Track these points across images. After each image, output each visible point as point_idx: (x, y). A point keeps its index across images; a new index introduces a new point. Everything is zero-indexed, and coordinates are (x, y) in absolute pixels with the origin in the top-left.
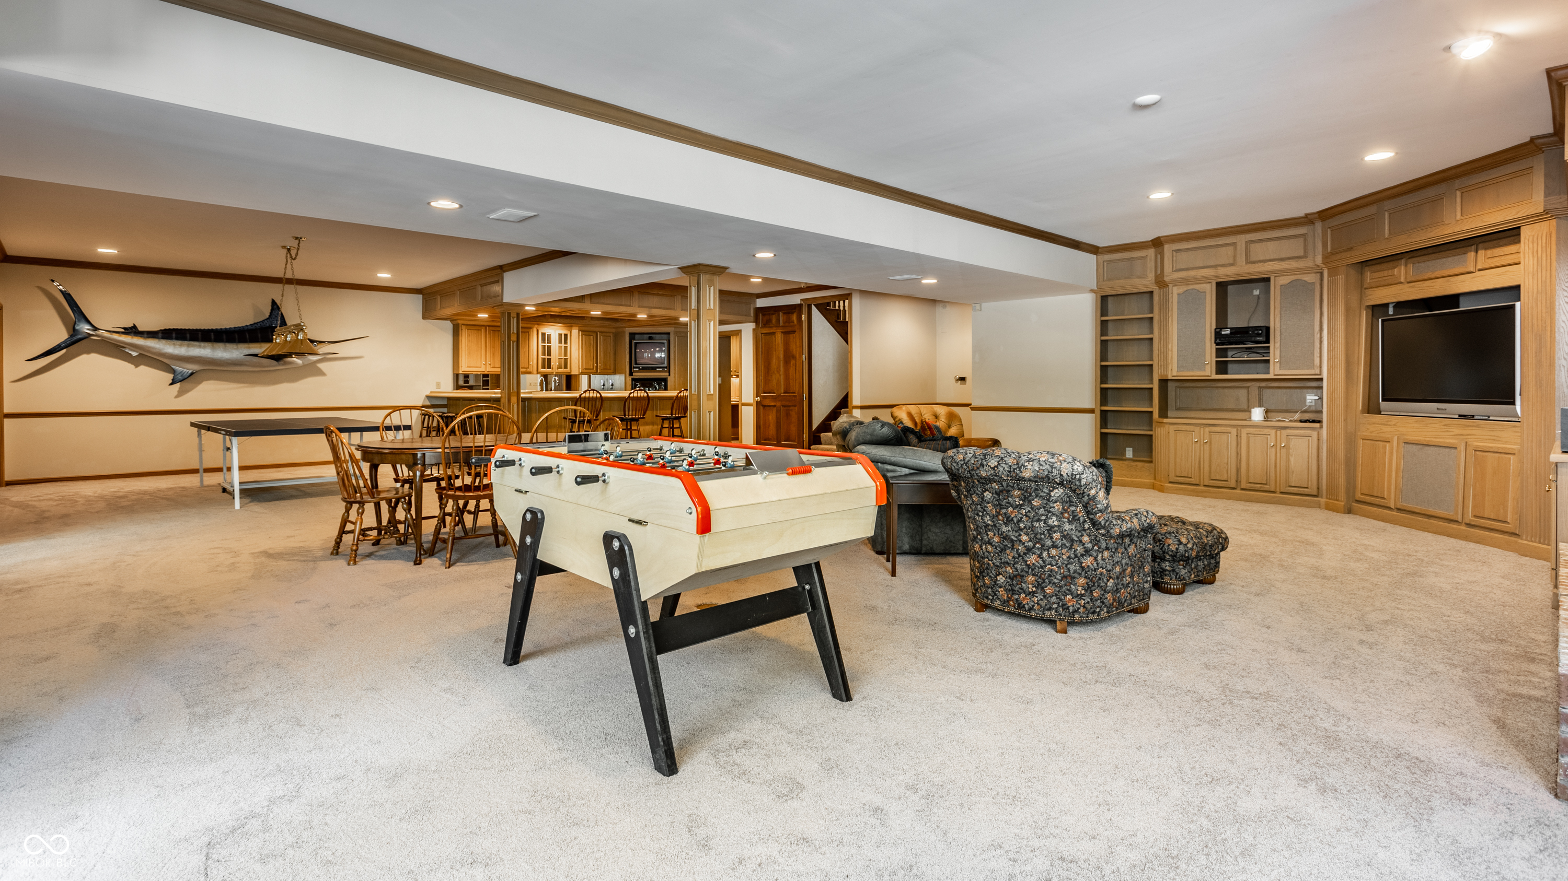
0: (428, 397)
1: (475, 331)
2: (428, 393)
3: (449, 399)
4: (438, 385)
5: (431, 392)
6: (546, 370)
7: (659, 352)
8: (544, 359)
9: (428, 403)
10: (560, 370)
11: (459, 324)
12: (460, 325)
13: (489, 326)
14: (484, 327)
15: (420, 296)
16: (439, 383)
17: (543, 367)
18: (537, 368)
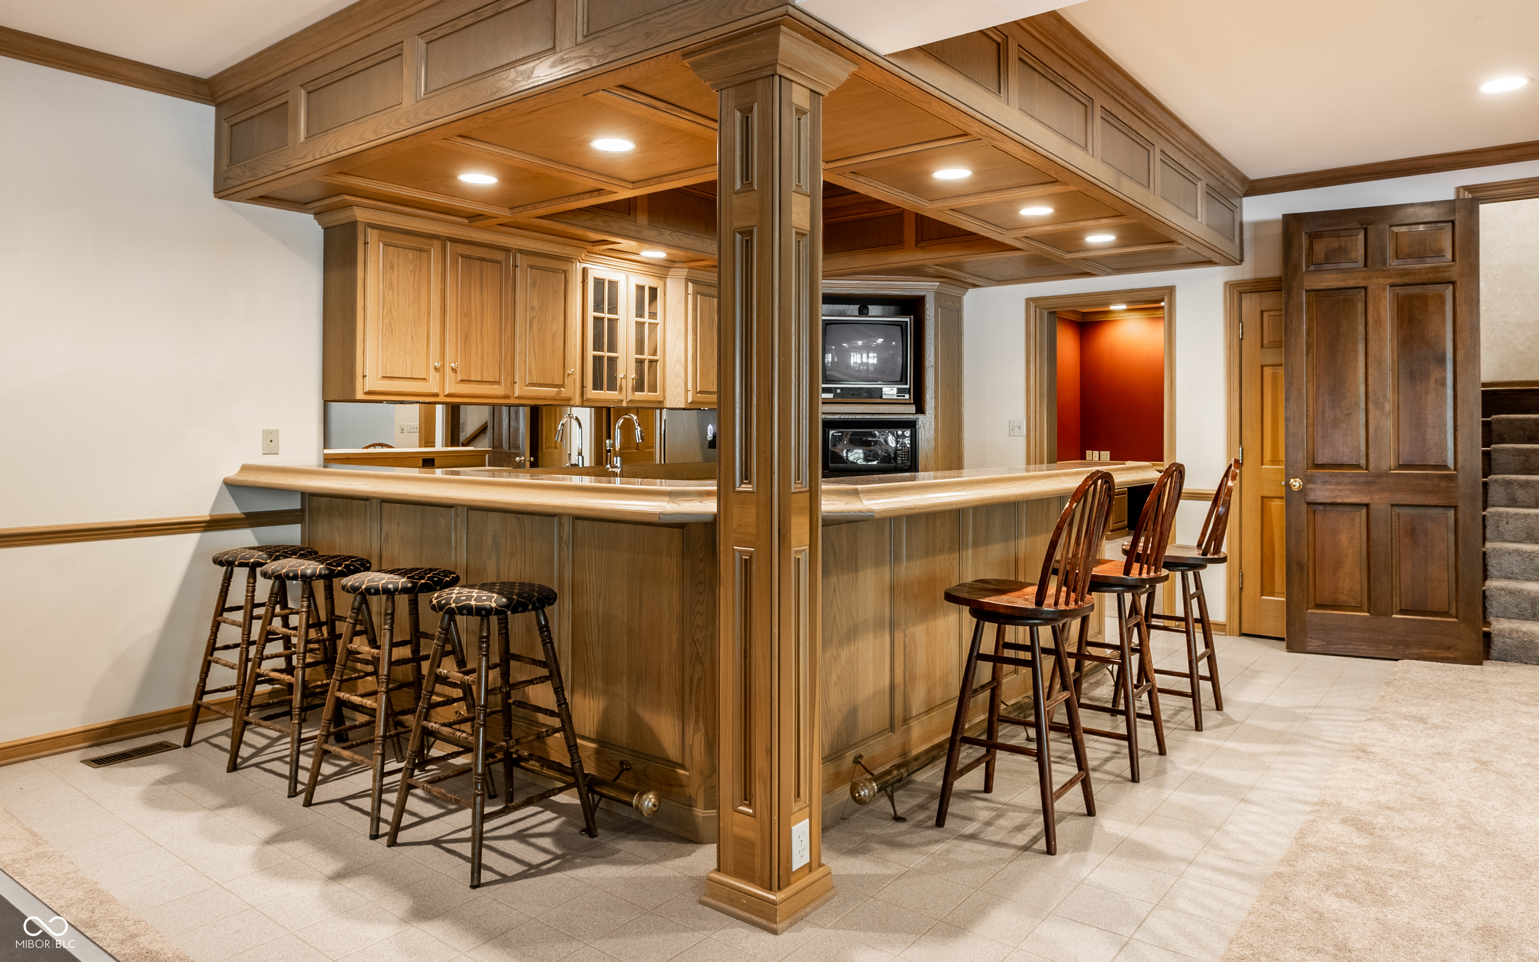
0: (232, 487)
1: (410, 254)
2: (232, 472)
3: (309, 496)
4: (271, 441)
5: (245, 468)
6: (605, 395)
7: (860, 350)
8: (597, 360)
9: (232, 509)
10: (639, 395)
11: (354, 224)
12: (360, 228)
13: (454, 240)
14: (437, 243)
15: (209, 111)
16: (276, 432)
17: (597, 385)
18: (583, 387)
